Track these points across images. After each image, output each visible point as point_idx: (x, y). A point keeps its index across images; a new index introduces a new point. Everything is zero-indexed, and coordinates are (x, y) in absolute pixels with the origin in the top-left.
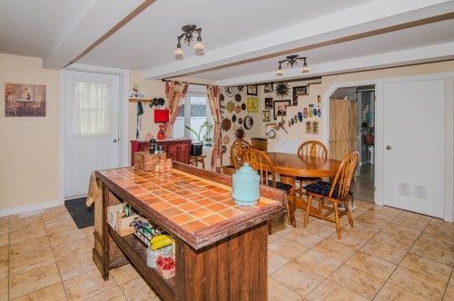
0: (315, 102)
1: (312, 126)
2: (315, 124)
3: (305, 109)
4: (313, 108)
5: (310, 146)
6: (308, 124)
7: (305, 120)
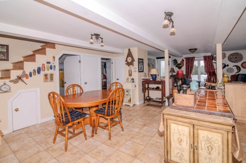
0: (51, 60)
1: (49, 77)
2: (52, 75)
3: (44, 65)
4: (50, 65)
5: (71, 89)
6: (46, 75)
7: (42, 73)
